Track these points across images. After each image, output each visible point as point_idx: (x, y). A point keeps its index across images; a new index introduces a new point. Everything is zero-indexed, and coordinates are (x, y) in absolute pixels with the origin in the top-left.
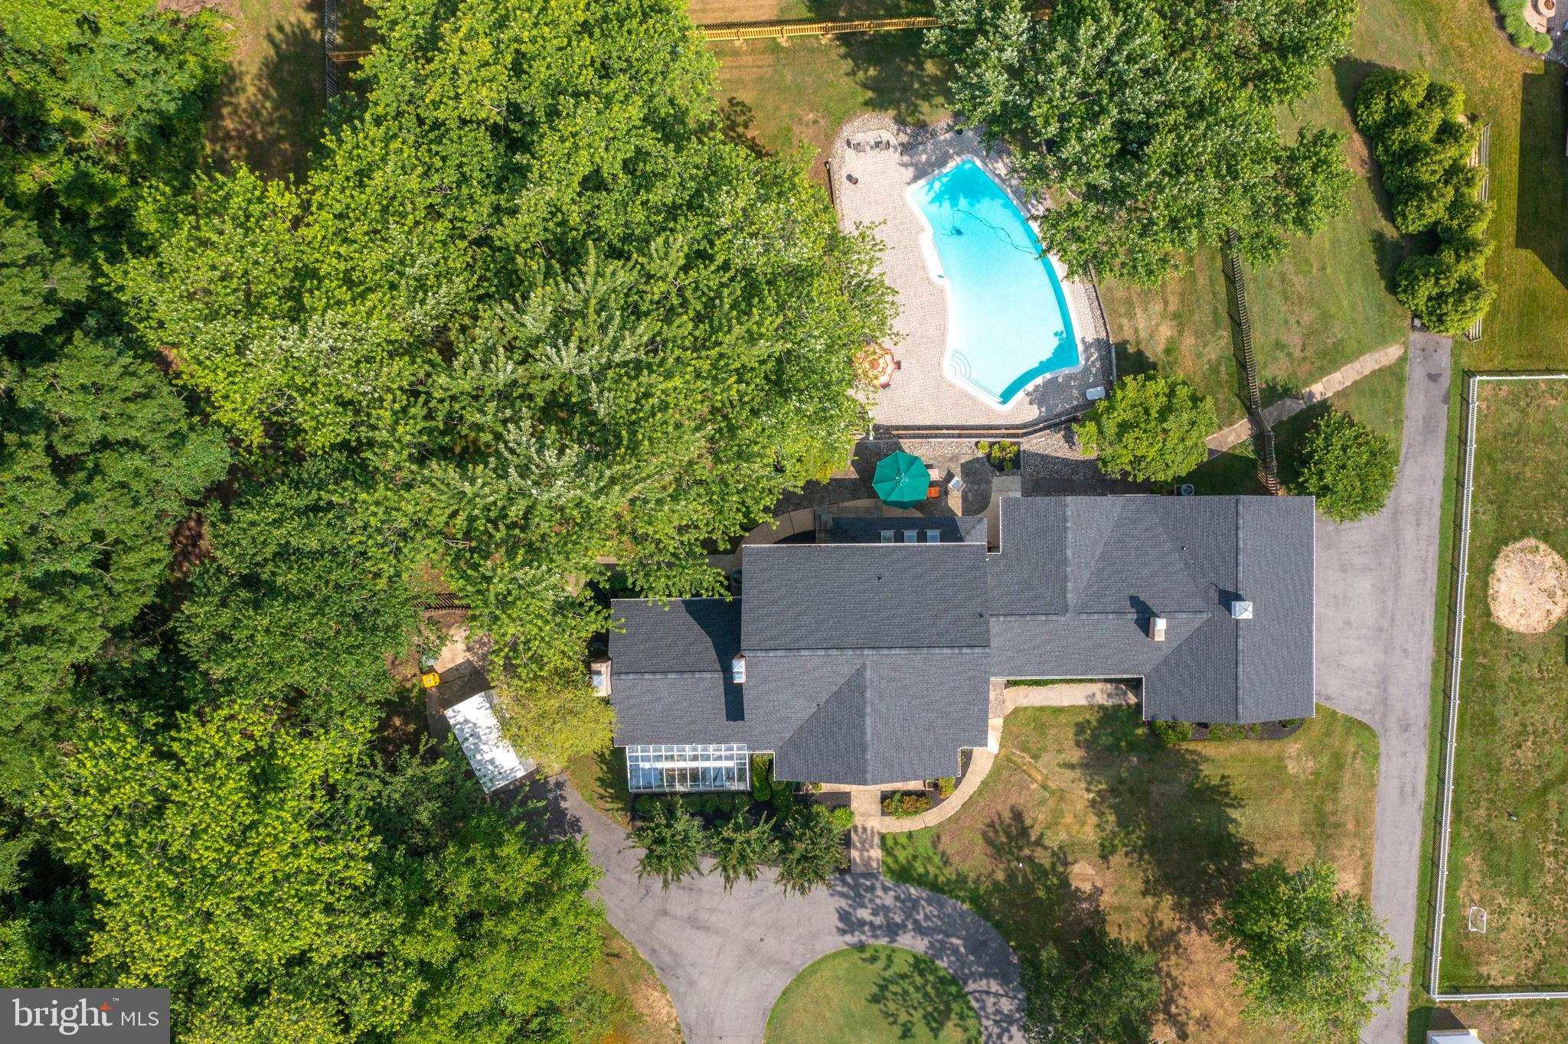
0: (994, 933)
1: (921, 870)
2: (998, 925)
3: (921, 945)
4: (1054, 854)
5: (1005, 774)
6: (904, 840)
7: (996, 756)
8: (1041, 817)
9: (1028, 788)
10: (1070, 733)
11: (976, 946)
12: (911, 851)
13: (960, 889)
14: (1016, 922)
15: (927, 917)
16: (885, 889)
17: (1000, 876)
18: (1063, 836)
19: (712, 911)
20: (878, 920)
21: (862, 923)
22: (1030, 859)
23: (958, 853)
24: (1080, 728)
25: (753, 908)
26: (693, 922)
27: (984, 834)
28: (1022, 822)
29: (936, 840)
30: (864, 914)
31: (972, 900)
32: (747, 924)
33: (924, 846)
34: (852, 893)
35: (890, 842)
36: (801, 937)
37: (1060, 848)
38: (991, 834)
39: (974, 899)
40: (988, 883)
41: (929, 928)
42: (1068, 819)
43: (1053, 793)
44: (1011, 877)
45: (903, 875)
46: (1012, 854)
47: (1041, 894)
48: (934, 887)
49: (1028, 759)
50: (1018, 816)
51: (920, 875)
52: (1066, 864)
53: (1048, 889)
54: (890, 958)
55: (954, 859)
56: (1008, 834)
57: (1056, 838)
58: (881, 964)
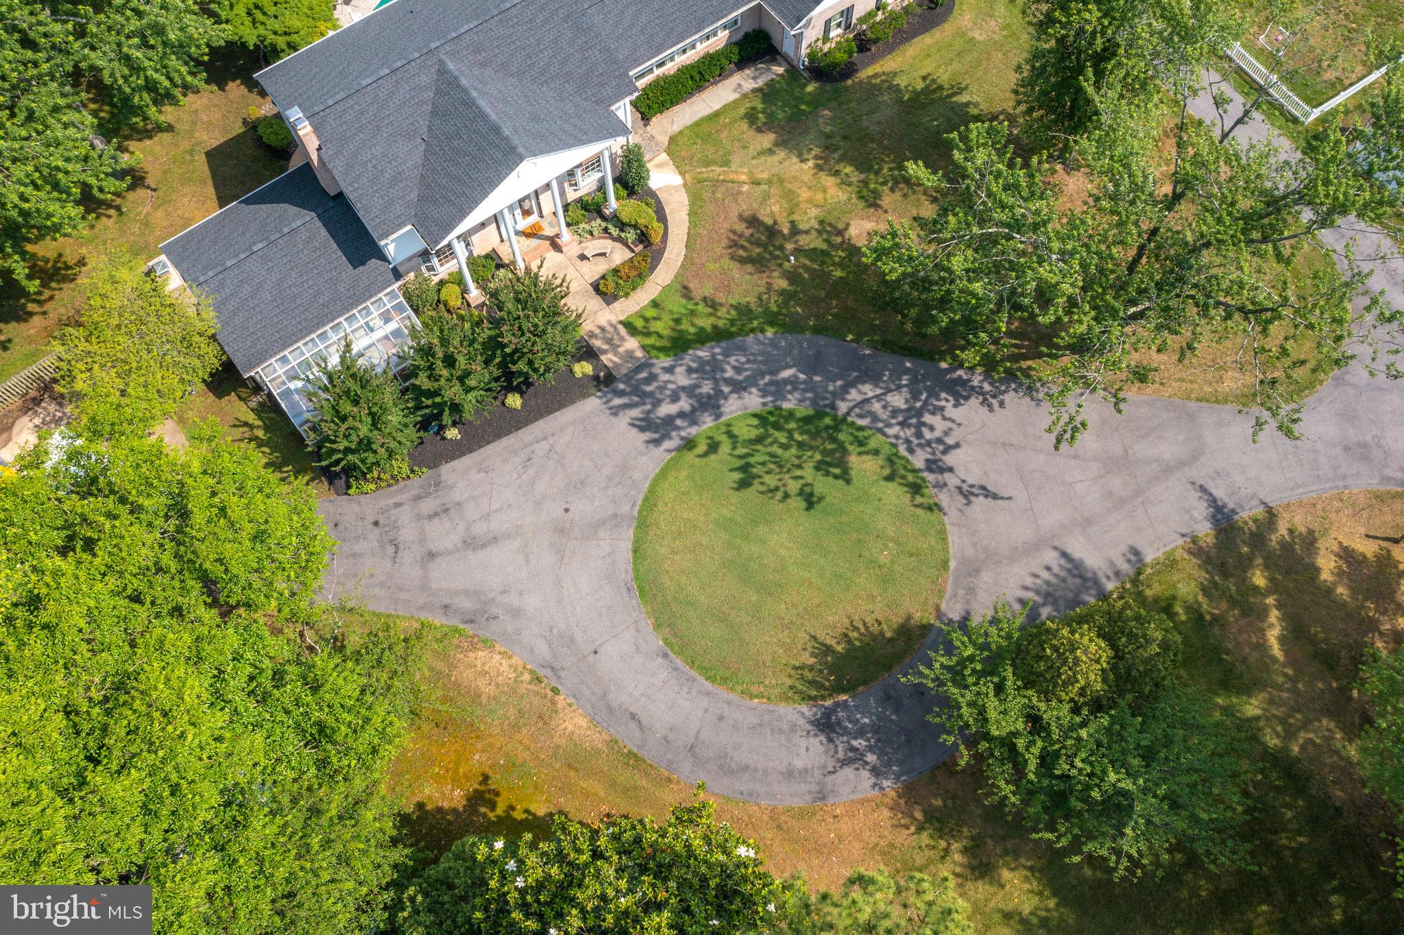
0: (821, 340)
1: (692, 330)
2: (817, 330)
3: (753, 400)
4: (819, 232)
5: (707, 196)
6: (651, 313)
7: (685, 185)
8: (776, 208)
9: (740, 193)
10: (744, 126)
11: (812, 365)
12: (666, 317)
13: (750, 320)
14: (835, 316)
15: (738, 370)
16: (670, 370)
17: (783, 284)
18: (813, 212)
19: (486, 517)
20: (684, 404)
21: (669, 421)
22: (798, 251)
23: (717, 289)
24: (751, 117)
25: (532, 483)
26: (472, 544)
27: (732, 258)
28: (761, 223)
29: (686, 292)
30: (666, 409)
31: (772, 324)
32: (538, 505)
33: (677, 305)
34: (636, 399)
35: (639, 324)
36: (610, 479)
37: (822, 222)
38: (741, 253)
39: (772, 319)
40: (774, 298)
41: (747, 378)
42: (804, 194)
43: (769, 182)
44: (792, 277)
45: (679, 344)
46: (777, 257)
47: (838, 273)
48: (719, 335)
49: (718, 169)
50: (753, 221)
51: (695, 334)
52: (840, 233)
53: (841, 265)
54: (730, 435)
55: (720, 297)
56: (758, 243)
57: (809, 218)
58: (725, 448)
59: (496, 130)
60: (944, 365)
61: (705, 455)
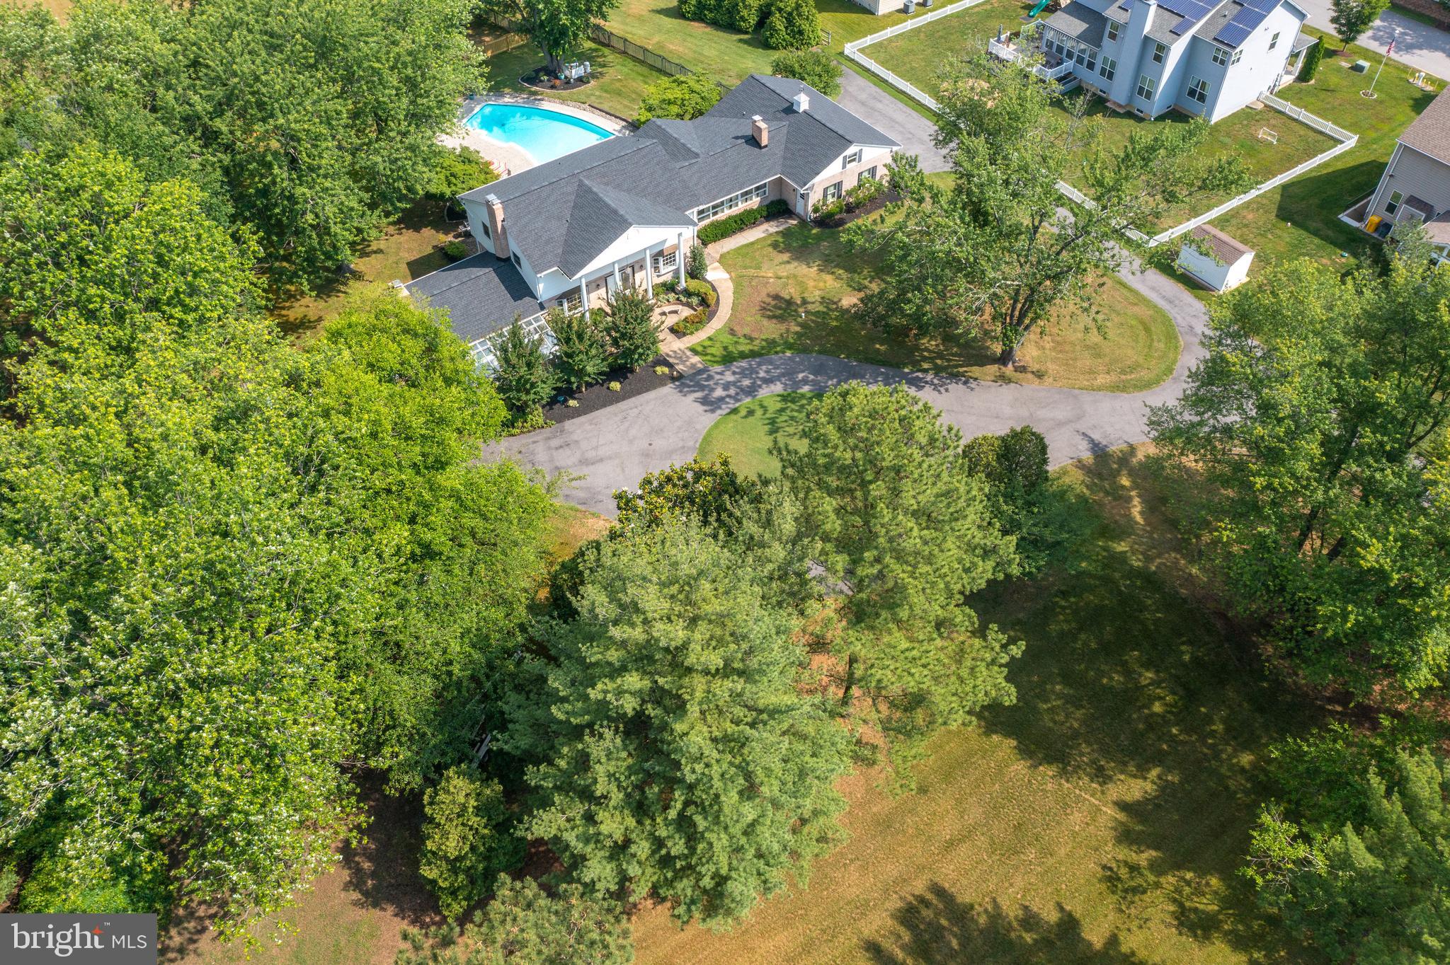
0: (823, 357)
1: (736, 352)
2: (821, 352)
3: (778, 388)
4: (821, 303)
5: (745, 283)
6: (709, 343)
7: (731, 279)
8: (792, 291)
9: (768, 283)
10: (771, 249)
11: (818, 371)
12: (718, 345)
13: (775, 347)
14: (832, 345)
15: (767, 373)
16: (721, 373)
17: (797, 329)
18: (817, 293)
19: (596, 448)
20: (732, 391)
21: (721, 399)
22: (807, 312)
23: (753, 331)
24: (775, 245)
25: (627, 430)
26: (584, 462)
27: (763, 316)
28: (782, 298)
29: (732, 332)
30: (719, 392)
31: (790, 349)
32: (631, 442)
33: (727, 339)
34: (698, 388)
35: (700, 349)
36: (680, 428)
37: (823, 298)
38: (769, 313)
39: (790, 347)
40: (792, 336)
41: (774, 377)
42: (811, 283)
43: (788, 278)
44: (803, 325)
45: (728, 359)
46: (793, 316)
47: (835, 323)
48: (753, 354)
49: (753, 271)
50: (777, 297)
51: (738, 354)
52: (835, 303)
53: (836, 319)
54: (762, 406)
55: (755, 335)
56: (780, 308)
57: (814, 295)
58: (759, 412)
59: (615, 212)
60: (906, 370)
61: (746, 417)
